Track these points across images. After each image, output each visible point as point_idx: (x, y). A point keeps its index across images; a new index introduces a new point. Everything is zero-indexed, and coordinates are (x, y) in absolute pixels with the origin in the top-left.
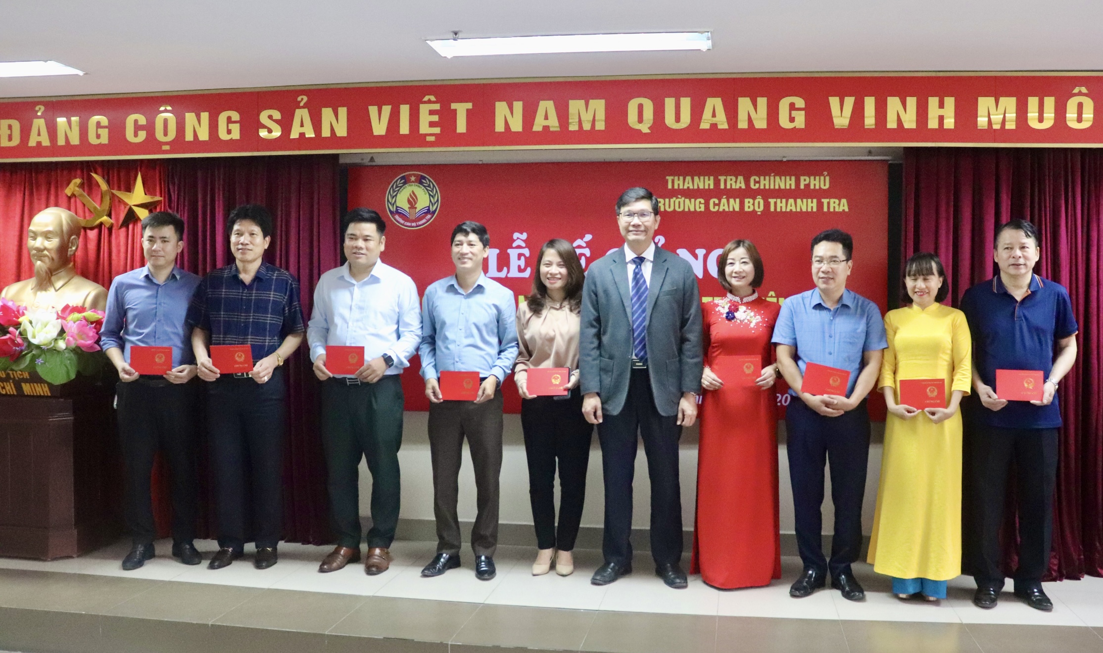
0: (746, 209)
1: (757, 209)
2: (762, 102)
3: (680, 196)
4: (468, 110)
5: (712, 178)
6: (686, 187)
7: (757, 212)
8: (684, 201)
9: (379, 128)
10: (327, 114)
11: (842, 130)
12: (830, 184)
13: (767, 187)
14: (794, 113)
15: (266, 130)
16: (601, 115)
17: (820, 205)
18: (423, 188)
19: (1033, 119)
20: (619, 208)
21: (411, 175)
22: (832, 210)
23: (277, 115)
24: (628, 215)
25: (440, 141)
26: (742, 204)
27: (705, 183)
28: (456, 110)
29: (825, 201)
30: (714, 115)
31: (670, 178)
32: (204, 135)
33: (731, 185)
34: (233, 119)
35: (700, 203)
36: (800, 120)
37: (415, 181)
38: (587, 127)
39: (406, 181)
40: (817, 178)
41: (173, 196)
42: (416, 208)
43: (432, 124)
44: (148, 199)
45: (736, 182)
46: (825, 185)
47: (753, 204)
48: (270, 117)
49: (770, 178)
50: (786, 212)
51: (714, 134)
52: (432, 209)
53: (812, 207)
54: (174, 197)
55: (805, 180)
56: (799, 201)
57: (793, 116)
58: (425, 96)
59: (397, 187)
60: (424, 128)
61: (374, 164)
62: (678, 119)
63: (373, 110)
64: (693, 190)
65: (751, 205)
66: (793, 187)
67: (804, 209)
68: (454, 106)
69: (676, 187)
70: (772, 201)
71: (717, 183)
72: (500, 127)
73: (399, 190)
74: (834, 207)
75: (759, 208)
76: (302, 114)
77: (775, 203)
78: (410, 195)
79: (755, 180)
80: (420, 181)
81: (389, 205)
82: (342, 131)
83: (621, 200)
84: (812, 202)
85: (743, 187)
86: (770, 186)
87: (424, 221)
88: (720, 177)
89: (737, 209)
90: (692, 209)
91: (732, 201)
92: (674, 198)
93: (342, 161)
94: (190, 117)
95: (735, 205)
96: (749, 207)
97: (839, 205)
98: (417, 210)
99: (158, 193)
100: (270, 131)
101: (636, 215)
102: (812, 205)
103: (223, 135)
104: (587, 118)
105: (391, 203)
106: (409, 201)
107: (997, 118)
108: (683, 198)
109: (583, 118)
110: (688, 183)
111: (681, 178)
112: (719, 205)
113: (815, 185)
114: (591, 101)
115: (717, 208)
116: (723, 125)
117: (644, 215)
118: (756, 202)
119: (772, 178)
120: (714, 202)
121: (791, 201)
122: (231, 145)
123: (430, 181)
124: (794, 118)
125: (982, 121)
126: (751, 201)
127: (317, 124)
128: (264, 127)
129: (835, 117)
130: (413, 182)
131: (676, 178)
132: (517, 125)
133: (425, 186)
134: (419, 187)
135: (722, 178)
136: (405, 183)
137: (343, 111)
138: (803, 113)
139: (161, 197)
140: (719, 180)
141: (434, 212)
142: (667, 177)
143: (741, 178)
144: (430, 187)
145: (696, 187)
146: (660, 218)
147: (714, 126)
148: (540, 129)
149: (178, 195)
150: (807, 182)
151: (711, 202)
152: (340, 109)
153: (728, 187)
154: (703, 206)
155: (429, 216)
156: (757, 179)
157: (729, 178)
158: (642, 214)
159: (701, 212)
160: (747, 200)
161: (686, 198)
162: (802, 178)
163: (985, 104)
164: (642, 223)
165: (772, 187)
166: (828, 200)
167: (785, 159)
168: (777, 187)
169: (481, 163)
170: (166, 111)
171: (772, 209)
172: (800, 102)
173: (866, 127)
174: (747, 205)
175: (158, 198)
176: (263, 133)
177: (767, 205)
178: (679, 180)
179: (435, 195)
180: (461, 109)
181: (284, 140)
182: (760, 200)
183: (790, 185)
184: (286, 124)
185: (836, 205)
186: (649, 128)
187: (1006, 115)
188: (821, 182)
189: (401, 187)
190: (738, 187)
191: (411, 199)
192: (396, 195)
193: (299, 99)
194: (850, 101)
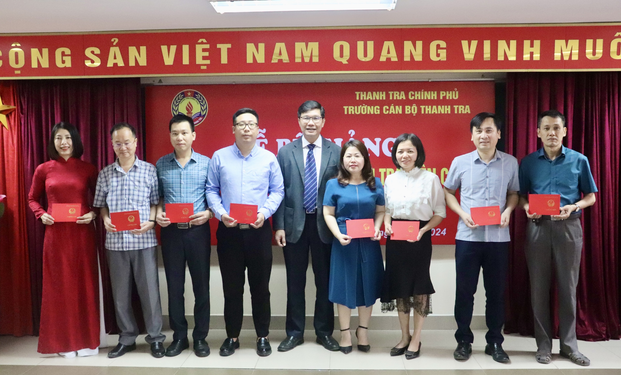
0: (406, 112)
1: (413, 112)
2: (419, 44)
3: (364, 105)
4: (228, 49)
5: (384, 93)
6: (368, 99)
7: (413, 114)
8: (367, 107)
9: (169, 60)
10: (132, 50)
11: (469, 62)
12: (459, 96)
13: (419, 98)
14: (439, 51)
15: (90, 61)
16: (316, 52)
17: (453, 110)
18: (196, 100)
19: (589, 54)
20: (300, 114)
21: (188, 92)
22: (460, 112)
23: (97, 51)
24: (306, 119)
25: (210, 69)
26: (404, 110)
27: (380, 96)
28: (220, 49)
29: (456, 107)
30: (389, 52)
31: (357, 93)
32: (45, 64)
33: (397, 97)
34: (66, 53)
35: (377, 109)
36: (443, 55)
37: (191, 96)
38: (307, 60)
39: (185, 95)
40: (451, 92)
41: (23, 105)
42: (192, 113)
43: (204, 58)
44: (5, 107)
45: (399, 95)
46: (455, 97)
47: (411, 109)
48: (93, 52)
49: (421, 92)
50: (431, 114)
51: (389, 64)
52: (203, 114)
53: (448, 111)
54: (25, 107)
55: (443, 94)
56: (439, 107)
57: (438, 53)
58: (199, 40)
59: (179, 99)
60: (199, 61)
61: (161, 84)
62: (365, 55)
63: (164, 48)
64: (373, 100)
65: (409, 110)
66: (436, 98)
67: (443, 112)
68: (219, 46)
69: (362, 99)
70: (422, 107)
71: (387, 96)
72: (250, 60)
73: (180, 102)
74: (462, 111)
75: (414, 111)
76: (115, 51)
77: (425, 109)
78: (188, 105)
79: (411, 93)
80: (194, 95)
81: (174, 110)
82: (143, 62)
83: (302, 109)
84: (448, 108)
85: (404, 98)
86: (421, 98)
87: (198, 121)
88: (389, 92)
89: (401, 112)
90: (372, 113)
91: (397, 107)
92: (361, 106)
93: (142, 82)
94: (35, 52)
95: (399, 110)
96: (408, 111)
97: (464, 109)
98: (193, 115)
99: (12, 103)
100: (93, 62)
101: (311, 119)
102: (448, 109)
103: (59, 64)
104: (307, 54)
105: (175, 110)
106: (187, 109)
107: (566, 53)
108: (366, 106)
109: (304, 55)
110: (369, 96)
111: (365, 93)
112: (389, 110)
113: (449, 97)
114: (310, 43)
115: (388, 112)
116: (394, 58)
117: (316, 119)
118: (413, 107)
119: (422, 93)
120: (386, 108)
121: (434, 107)
122: (65, 71)
123: (201, 95)
124: (439, 54)
125: (557, 56)
126: (409, 107)
127: (126, 58)
128: (88, 59)
129: (465, 54)
130: (189, 96)
131: (362, 93)
132: (261, 59)
133: (197, 99)
134: (193, 99)
135: (391, 93)
136: (184, 97)
137: (143, 49)
138: (445, 51)
139: (15, 106)
140: (389, 94)
141: (204, 116)
142: (356, 93)
143: (403, 93)
144: (201, 100)
145: (374, 99)
146: (325, 120)
147: (389, 59)
148: (276, 61)
149: (28, 104)
150: (444, 95)
151: (384, 108)
152: (141, 47)
153: (395, 98)
154: (379, 111)
155: (201, 119)
156: (413, 93)
157: (395, 93)
158: (315, 118)
159: (377, 114)
160: (406, 107)
161: (368, 105)
162: (441, 92)
163: (559, 44)
164: (315, 123)
165: (422, 98)
166: (457, 106)
167: (430, 81)
168: (425, 98)
169: (234, 83)
170: (16, 47)
171: (423, 112)
172: (443, 44)
173: (485, 60)
174: (406, 110)
175: (12, 107)
176: (88, 63)
177: (419, 110)
178: (363, 94)
179: (204, 105)
180: (224, 48)
181: (103, 68)
182: (415, 106)
183: (434, 97)
184: (104, 57)
185: (463, 109)
186: (347, 61)
187: (572, 51)
188: (453, 95)
189: (182, 99)
190: (401, 98)
191: (188, 108)
192: (178, 105)
193: (113, 40)
194: (474, 43)
